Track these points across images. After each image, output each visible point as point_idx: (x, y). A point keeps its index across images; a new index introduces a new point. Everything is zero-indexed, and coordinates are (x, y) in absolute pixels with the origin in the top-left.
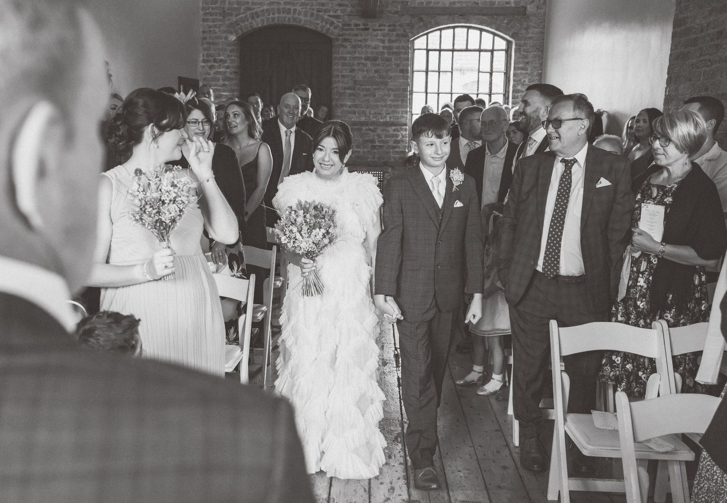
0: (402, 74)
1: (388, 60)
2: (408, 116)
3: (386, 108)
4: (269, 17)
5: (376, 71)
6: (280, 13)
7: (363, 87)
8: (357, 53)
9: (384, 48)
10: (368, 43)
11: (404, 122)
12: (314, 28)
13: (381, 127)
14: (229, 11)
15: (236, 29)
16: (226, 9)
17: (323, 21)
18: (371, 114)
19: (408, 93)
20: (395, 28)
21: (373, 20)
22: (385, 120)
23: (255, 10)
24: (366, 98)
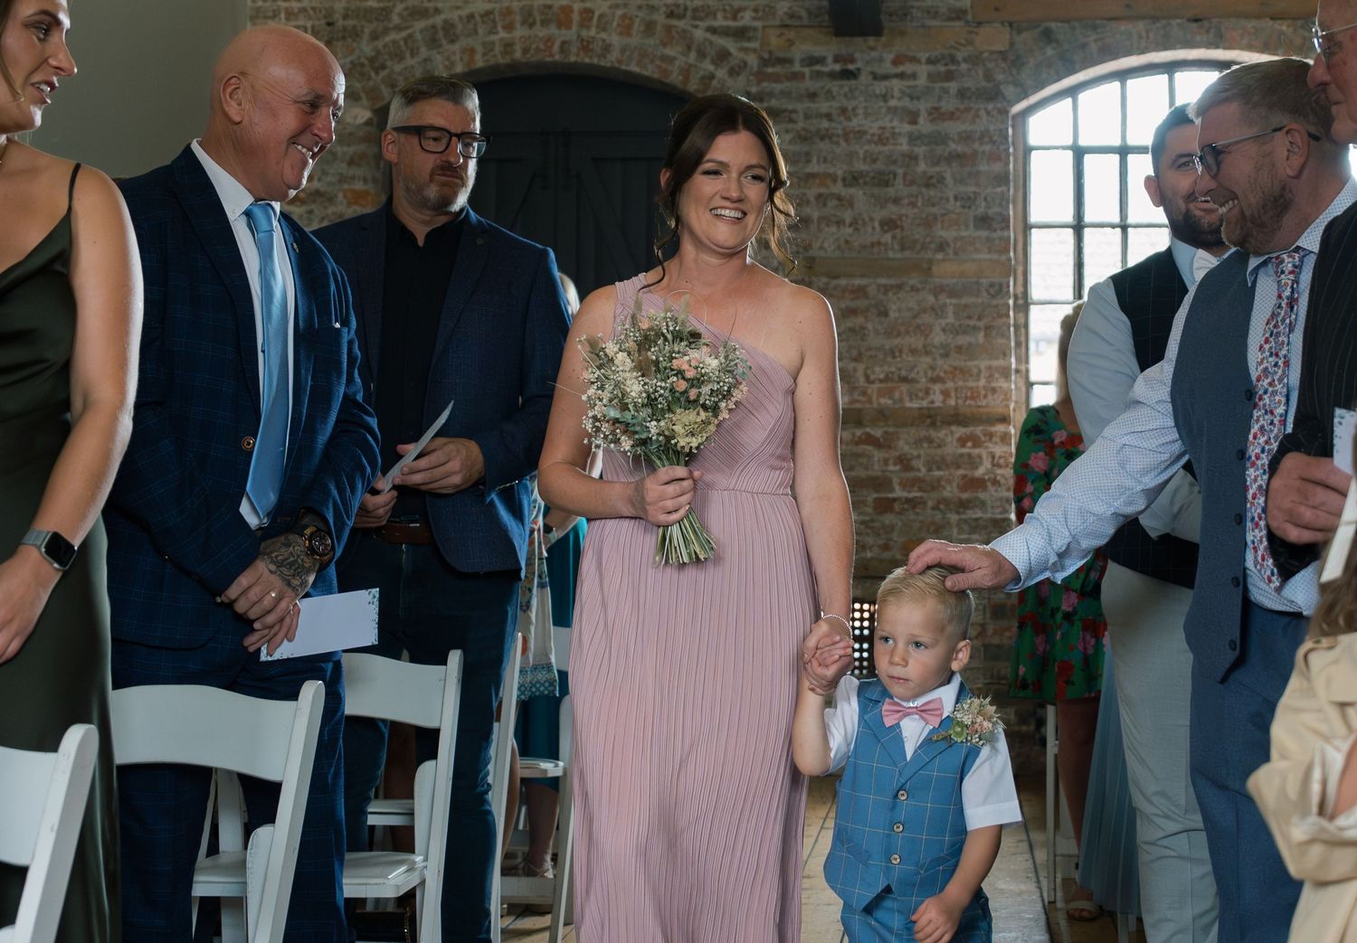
0: (984, 233)
1: (929, 182)
2: (1014, 384)
3: (928, 360)
4: (494, 38)
5: (889, 224)
6: (531, 25)
7: (843, 282)
8: (814, 160)
9: (913, 139)
10: (854, 122)
11: (1000, 410)
12: (656, 76)
13: (913, 431)
14: (350, 23)
15: (371, 83)
16: (337, 16)
17: (689, 48)
18: (873, 382)
19: (1011, 302)
20: (953, 67)
21: (871, 41)
22: (925, 404)
23: (443, 16)
24: (849, 325)
